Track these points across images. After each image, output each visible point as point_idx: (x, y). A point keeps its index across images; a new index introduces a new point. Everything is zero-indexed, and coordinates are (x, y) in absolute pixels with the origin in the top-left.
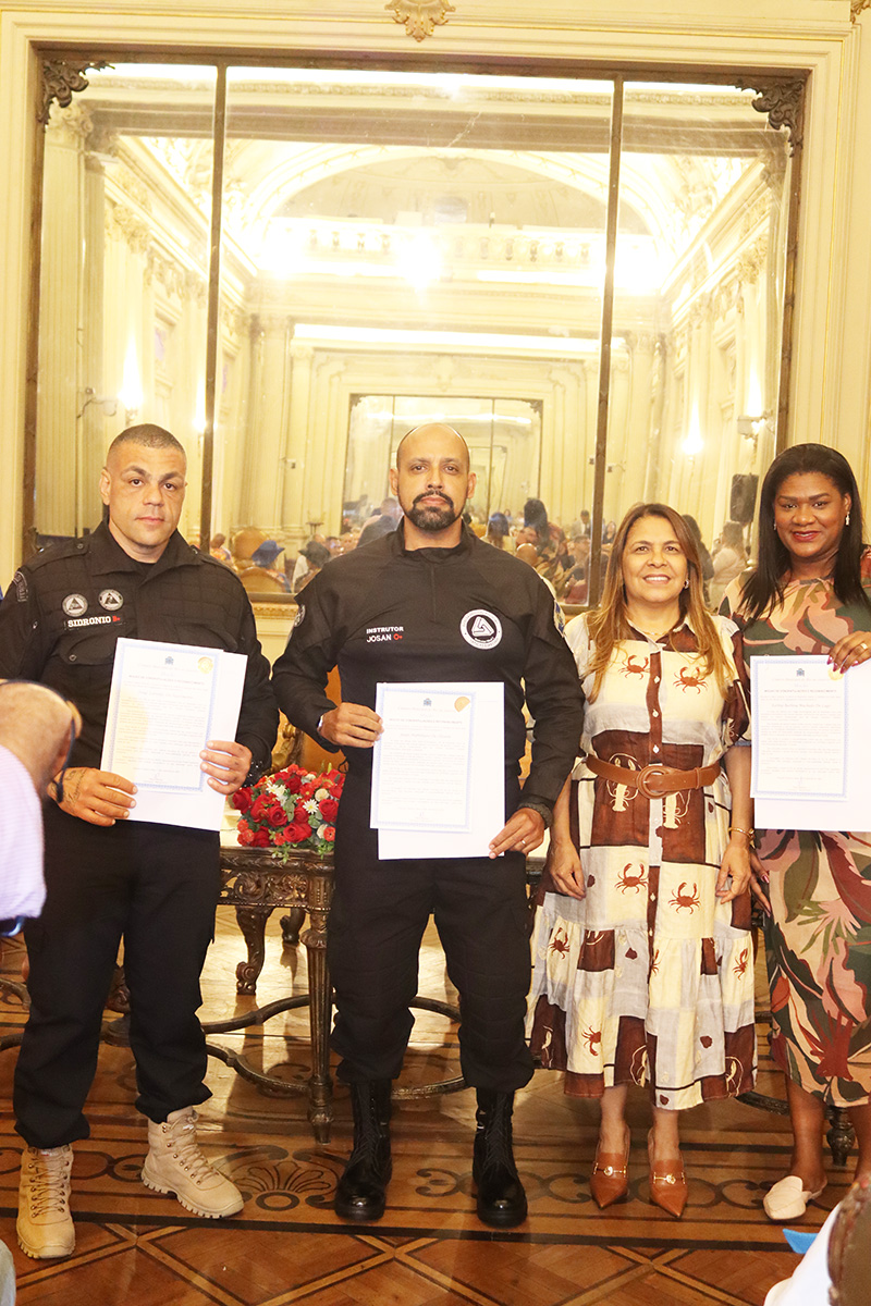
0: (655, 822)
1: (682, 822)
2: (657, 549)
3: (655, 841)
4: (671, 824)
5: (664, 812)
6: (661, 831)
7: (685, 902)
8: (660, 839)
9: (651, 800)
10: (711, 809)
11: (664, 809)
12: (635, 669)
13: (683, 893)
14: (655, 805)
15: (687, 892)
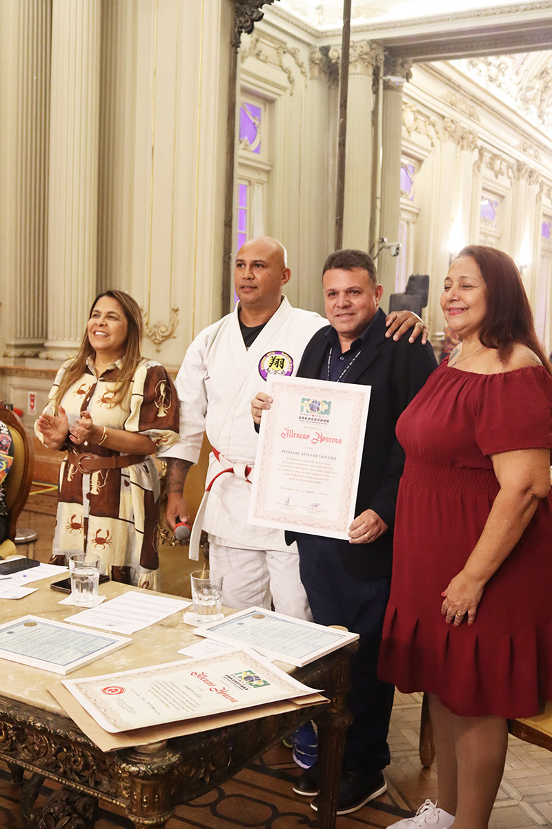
0: (86, 490)
1: (102, 491)
2: (103, 316)
3: (86, 501)
4: (94, 492)
5: (91, 484)
6: (90, 496)
7: (100, 541)
8: (88, 501)
9: (84, 475)
10: (127, 484)
11: (91, 482)
12: (80, 392)
13: (99, 535)
14: (86, 478)
15: (102, 535)
